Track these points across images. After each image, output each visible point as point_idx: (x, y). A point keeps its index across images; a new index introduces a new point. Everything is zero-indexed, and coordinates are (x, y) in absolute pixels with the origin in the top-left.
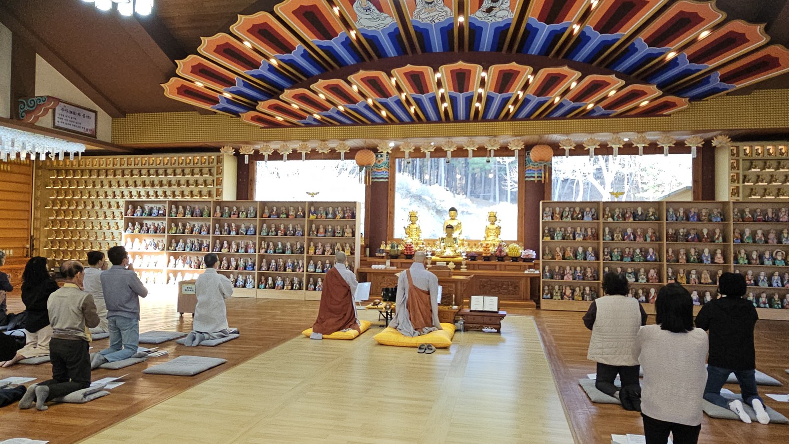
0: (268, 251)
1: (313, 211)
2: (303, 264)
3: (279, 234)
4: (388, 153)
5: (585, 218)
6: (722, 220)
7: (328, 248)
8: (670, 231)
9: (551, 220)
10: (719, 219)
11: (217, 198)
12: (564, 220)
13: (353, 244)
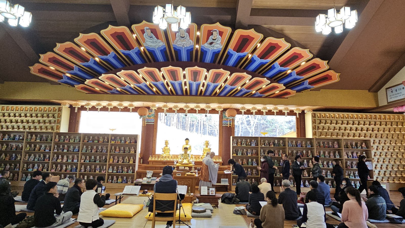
0: (86, 161)
1: (113, 139)
2: (106, 168)
3: (93, 151)
4: (155, 110)
5: (252, 145)
6: (311, 147)
7: (121, 159)
8: (290, 152)
9: (236, 146)
10: (310, 146)
11: (57, 131)
12: (243, 146)
13: (134, 157)
